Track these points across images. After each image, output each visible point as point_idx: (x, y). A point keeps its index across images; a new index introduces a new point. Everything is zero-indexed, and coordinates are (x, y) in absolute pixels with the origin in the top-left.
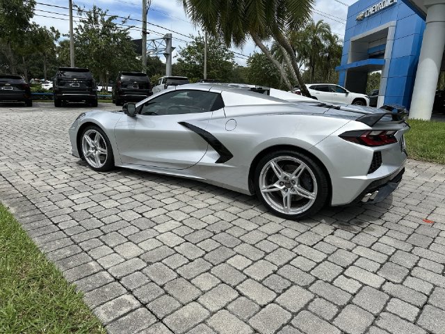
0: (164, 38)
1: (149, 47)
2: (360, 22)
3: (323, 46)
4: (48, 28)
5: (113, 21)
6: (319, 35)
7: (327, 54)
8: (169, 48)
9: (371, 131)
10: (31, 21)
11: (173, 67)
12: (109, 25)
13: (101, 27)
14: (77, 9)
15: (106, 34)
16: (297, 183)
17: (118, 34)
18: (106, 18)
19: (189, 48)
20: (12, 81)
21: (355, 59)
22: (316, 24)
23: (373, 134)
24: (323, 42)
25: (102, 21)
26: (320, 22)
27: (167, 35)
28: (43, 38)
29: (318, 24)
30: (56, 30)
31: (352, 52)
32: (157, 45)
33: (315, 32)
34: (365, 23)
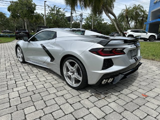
0: (80, 15)
1: (74, 18)
2: (155, 4)
3: (140, 15)
4: (40, 14)
5: (60, 10)
6: (138, 11)
7: (142, 18)
8: (81, 18)
9: (104, 48)
10: (35, 12)
11: (83, 25)
12: (58, 11)
13: (56, 12)
14: (48, 6)
15: (57, 15)
16: (76, 72)
17: (61, 14)
18: (58, 9)
19: (87, 18)
20: (24, 31)
21: (152, 19)
22: (137, 6)
23: (105, 50)
24: (140, 13)
25: (56, 10)
26: (139, 5)
27: (81, 14)
28: (39, 17)
29: (138, 6)
30: (43, 14)
31: (152, 16)
32: (77, 17)
33: (136, 9)
34: (157, 4)
